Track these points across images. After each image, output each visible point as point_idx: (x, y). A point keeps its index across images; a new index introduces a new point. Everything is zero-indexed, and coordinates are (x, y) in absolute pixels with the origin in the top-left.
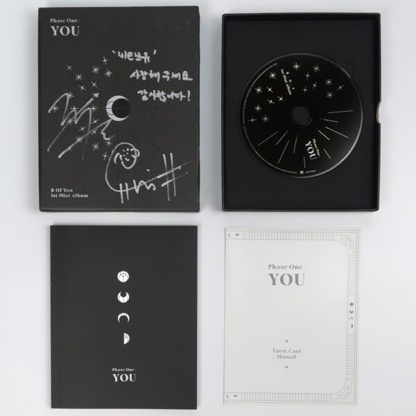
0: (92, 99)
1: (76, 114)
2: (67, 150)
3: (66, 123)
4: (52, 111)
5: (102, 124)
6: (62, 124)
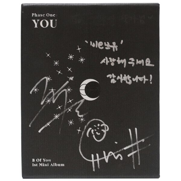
0: (68, 82)
1: (54, 94)
2: (46, 126)
3: (45, 103)
4: (33, 92)
5: (76, 104)
6: (42, 103)
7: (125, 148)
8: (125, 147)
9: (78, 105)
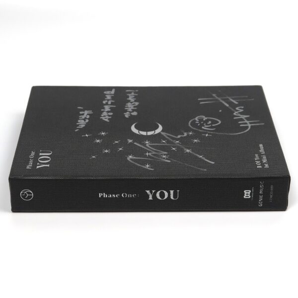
0: (135, 143)
1: (154, 153)
2: (204, 159)
3: (167, 159)
4: (151, 168)
5: (167, 138)
6: (169, 161)
7: (227, 105)
8: (225, 106)
9: (169, 136)
